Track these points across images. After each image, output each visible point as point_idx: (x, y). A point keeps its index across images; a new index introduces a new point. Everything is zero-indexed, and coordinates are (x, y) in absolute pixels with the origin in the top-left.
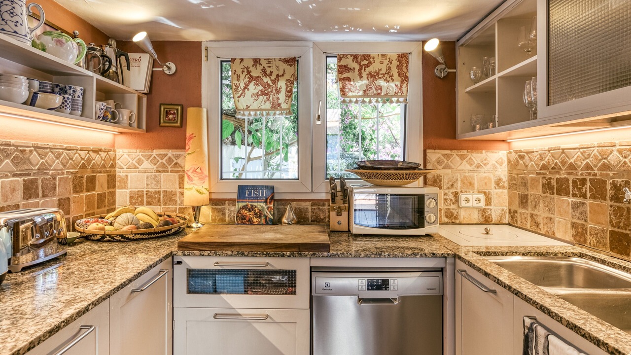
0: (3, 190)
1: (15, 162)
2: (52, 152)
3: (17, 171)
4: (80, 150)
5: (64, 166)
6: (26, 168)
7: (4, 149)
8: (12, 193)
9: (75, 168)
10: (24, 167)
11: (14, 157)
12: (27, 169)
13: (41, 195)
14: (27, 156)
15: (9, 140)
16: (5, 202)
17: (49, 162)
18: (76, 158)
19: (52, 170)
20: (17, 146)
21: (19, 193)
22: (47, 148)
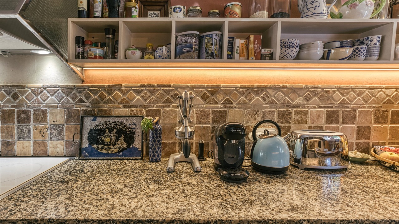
0: (312, 116)
1: (320, 99)
2: (353, 91)
3: (322, 104)
4: (386, 89)
5: (366, 102)
6: (329, 102)
7: (313, 91)
8: (317, 118)
9: (378, 104)
10: (328, 102)
11: (320, 95)
12: (330, 104)
13: (341, 121)
14: (331, 94)
15: (317, 85)
16: (312, 123)
17: (350, 98)
18: (380, 95)
19: (353, 104)
20: (323, 89)
21: (322, 119)
22: (349, 89)
